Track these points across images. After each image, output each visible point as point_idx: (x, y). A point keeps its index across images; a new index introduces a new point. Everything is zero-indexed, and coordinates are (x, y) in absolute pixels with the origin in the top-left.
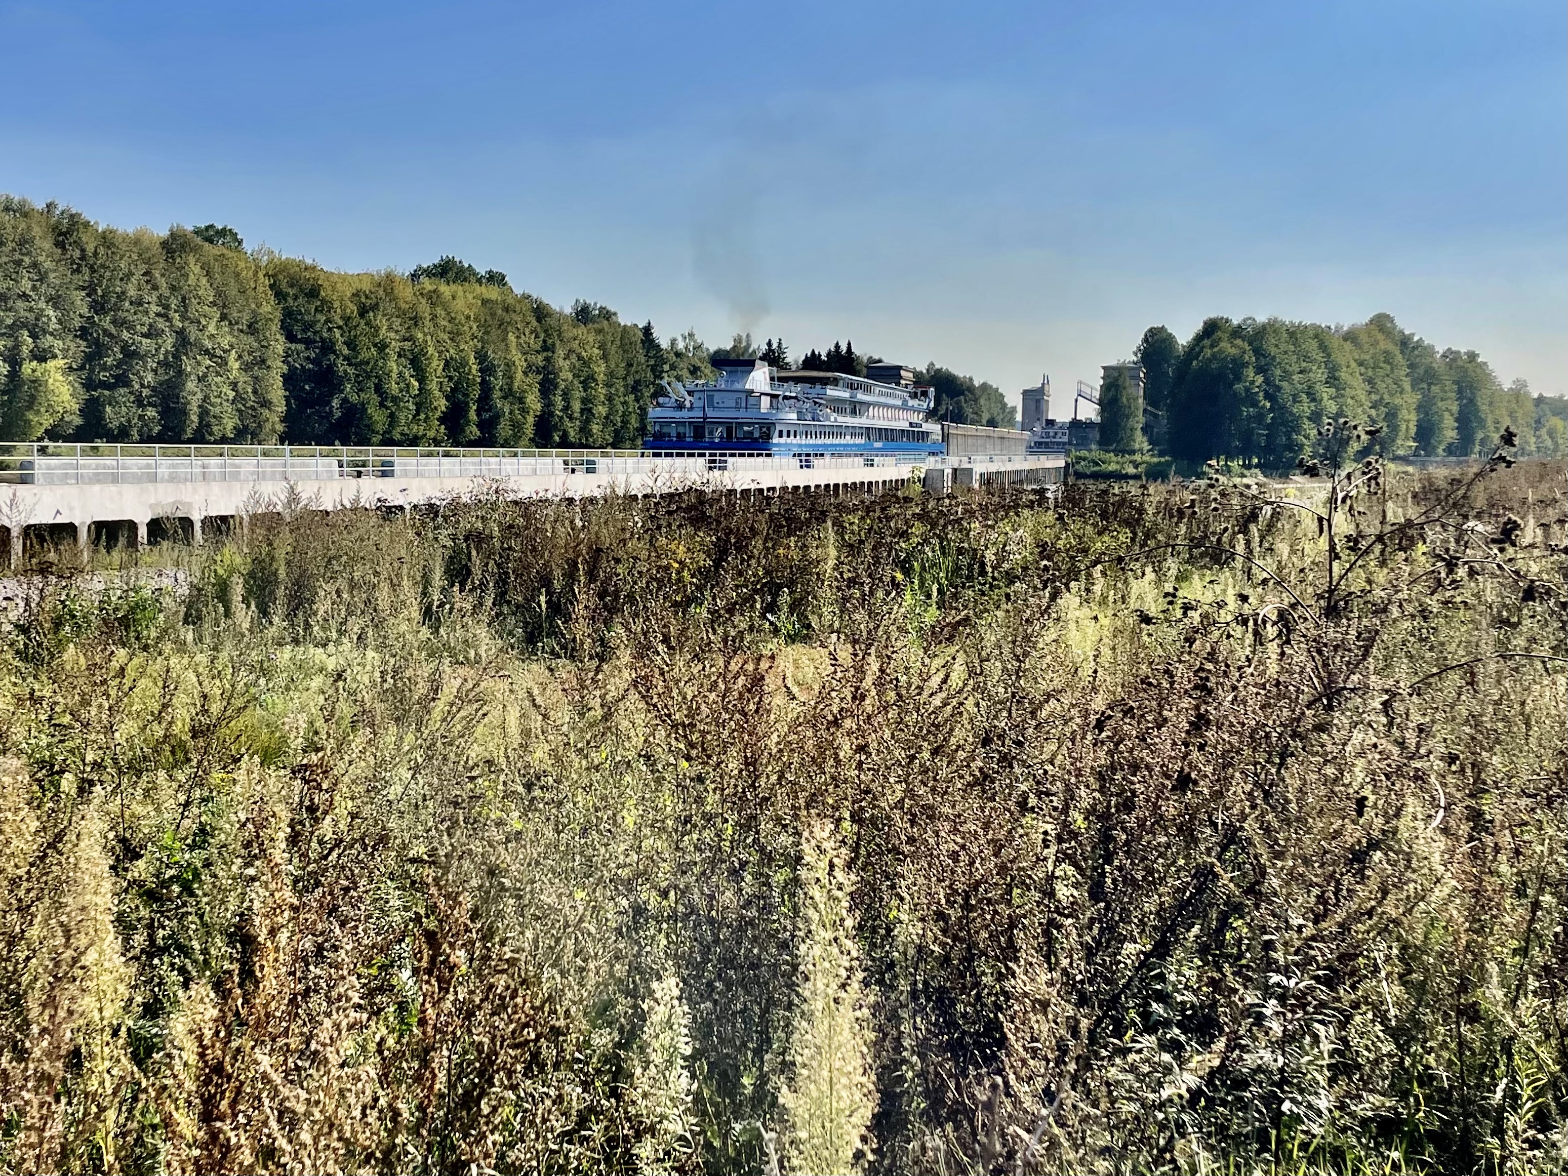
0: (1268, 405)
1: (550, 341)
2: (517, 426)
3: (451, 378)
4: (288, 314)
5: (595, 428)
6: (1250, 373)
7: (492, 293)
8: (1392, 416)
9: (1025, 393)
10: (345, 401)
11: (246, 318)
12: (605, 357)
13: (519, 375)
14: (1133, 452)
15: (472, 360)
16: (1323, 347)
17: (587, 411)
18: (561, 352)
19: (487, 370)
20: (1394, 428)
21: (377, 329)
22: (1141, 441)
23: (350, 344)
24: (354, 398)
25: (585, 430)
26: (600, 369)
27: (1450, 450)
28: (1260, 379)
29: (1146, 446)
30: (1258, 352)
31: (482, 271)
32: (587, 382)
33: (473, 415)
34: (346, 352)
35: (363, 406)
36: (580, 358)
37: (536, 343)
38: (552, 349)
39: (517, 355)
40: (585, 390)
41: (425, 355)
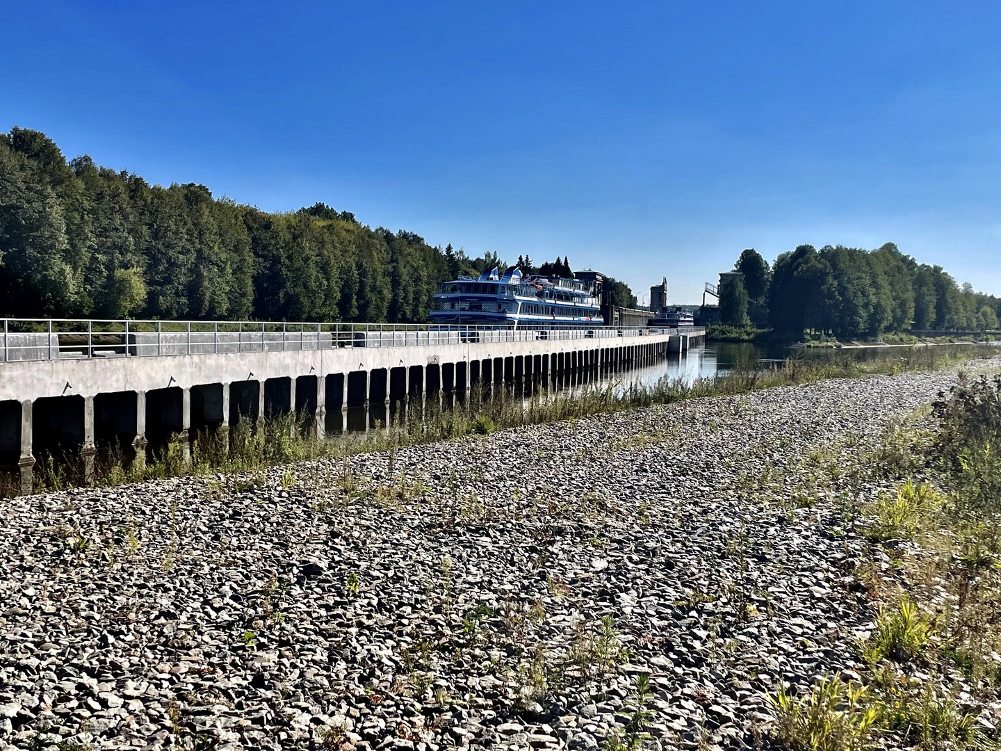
0: (841, 299)
1: (395, 257)
2: (378, 308)
3: (342, 279)
4: (254, 240)
5: (421, 310)
9: (652, 289)
10: (286, 293)
11: (233, 242)
12: (427, 265)
13: (380, 278)
14: (744, 326)
15: (354, 267)
17: (416, 299)
18: (402, 264)
19: (363, 274)
21: (303, 248)
22: (746, 320)
23: (290, 258)
24: (291, 292)
25: (415, 312)
26: (424, 274)
27: (933, 326)
28: (836, 283)
29: (749, 322)
30: (835, 266)
31: (339, 212)
32: (417, 280)
33: (354, 302)
34: (287, 262)
35: (297, 295)
36: (412, 267)
37: (387, 258)
38: (396, 261)
39: (378, 264)
40: (416, 286)
41: (329, 265)
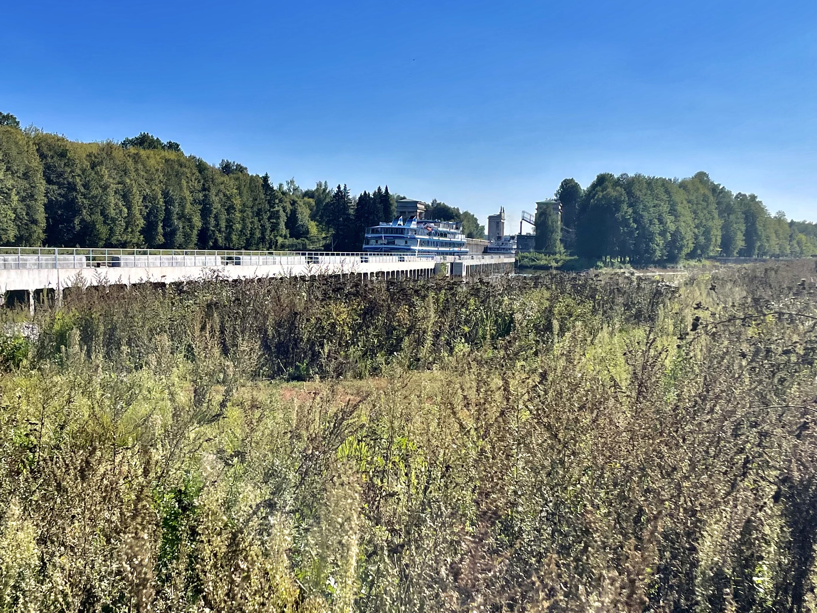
0: (635, 226)
1: (207, 185)
2: (187, 236)
3: (147, 207)
4: (48, 167)
5: (234, 237)
6: (625, 206)
7: (172, 155)
8: (707, 233)
9: (490, 218)
10: (83, 221)
11: (22, 169)
12: (240, 194)
13: (188, 205)
14: (555, 254)
15: (160, 196)
16: (667, 192)
17: (229, 227)
18: (213, 191)
19: (169, 201)
20: (708, 240)
21: (102, 176)
22: (560, 247)
23: (86, 186)
24: (88, 218)
25: (228, 239)
26: (237, 202)
27: (741, 253)
28: (630, 210)
29: (562, 250)
30: (630, 194)
31: (164, 141)
32: (230, 209)
33: (160, 229)
34: (83, 190)
35: (94, 223)
36: (225, 195)
37: (198, 186)
38: (208, 189)
39: (187, 193)
40: (228, 214)
41: (131, 192)
